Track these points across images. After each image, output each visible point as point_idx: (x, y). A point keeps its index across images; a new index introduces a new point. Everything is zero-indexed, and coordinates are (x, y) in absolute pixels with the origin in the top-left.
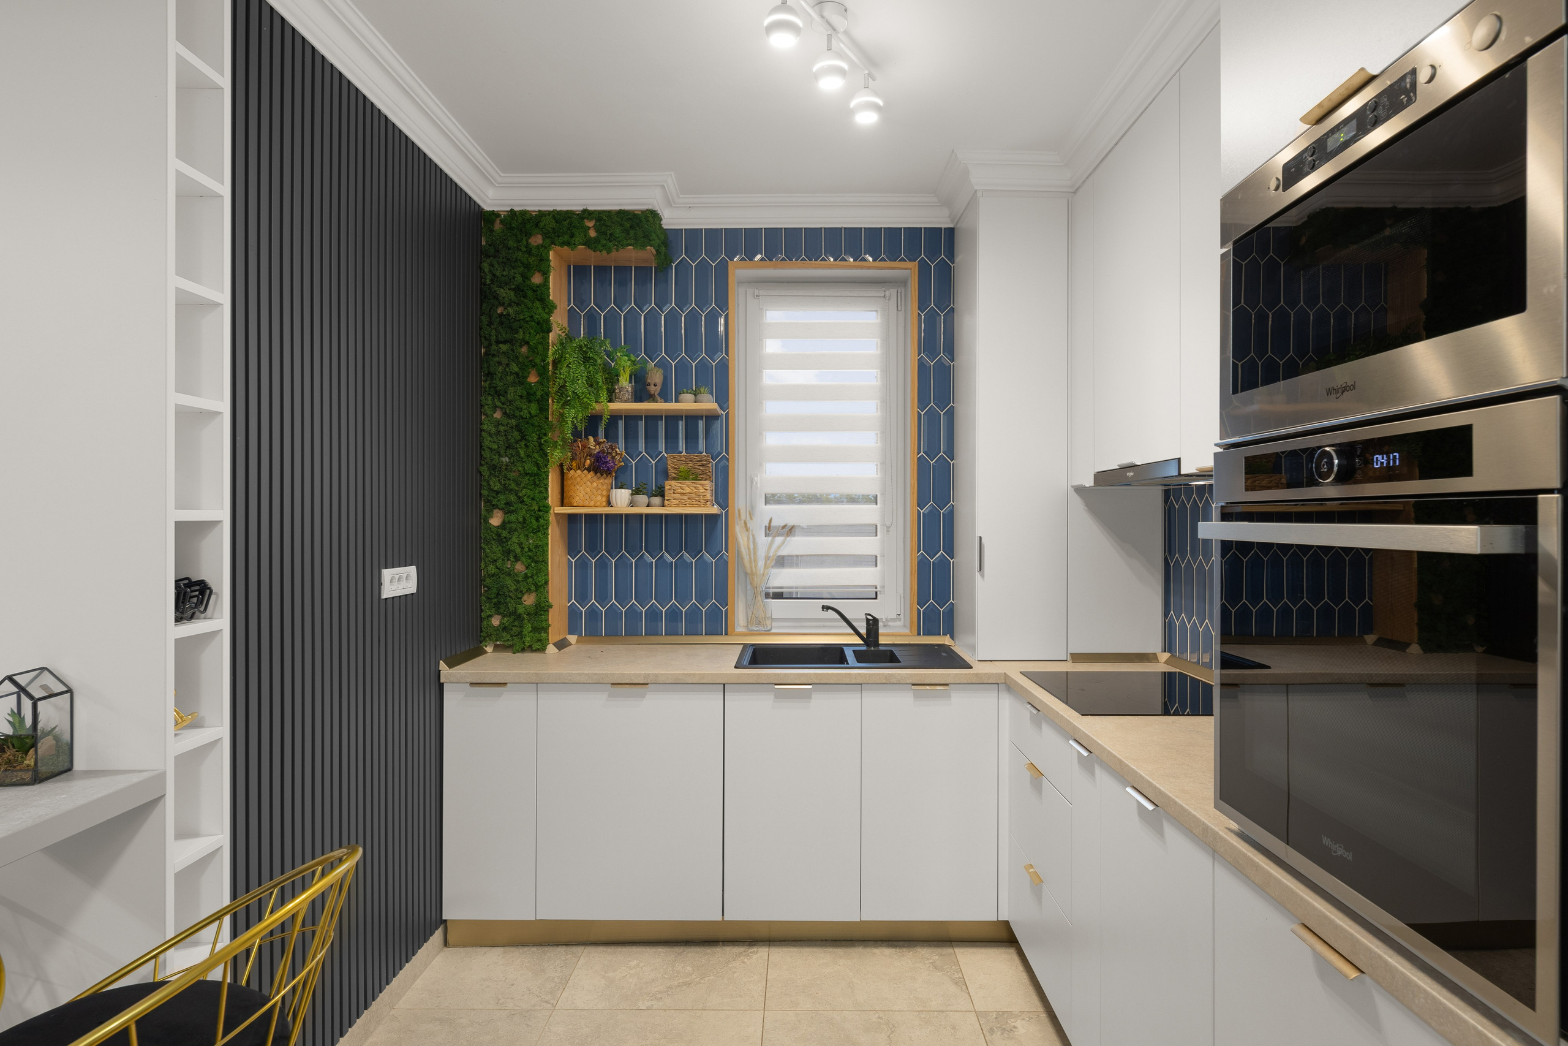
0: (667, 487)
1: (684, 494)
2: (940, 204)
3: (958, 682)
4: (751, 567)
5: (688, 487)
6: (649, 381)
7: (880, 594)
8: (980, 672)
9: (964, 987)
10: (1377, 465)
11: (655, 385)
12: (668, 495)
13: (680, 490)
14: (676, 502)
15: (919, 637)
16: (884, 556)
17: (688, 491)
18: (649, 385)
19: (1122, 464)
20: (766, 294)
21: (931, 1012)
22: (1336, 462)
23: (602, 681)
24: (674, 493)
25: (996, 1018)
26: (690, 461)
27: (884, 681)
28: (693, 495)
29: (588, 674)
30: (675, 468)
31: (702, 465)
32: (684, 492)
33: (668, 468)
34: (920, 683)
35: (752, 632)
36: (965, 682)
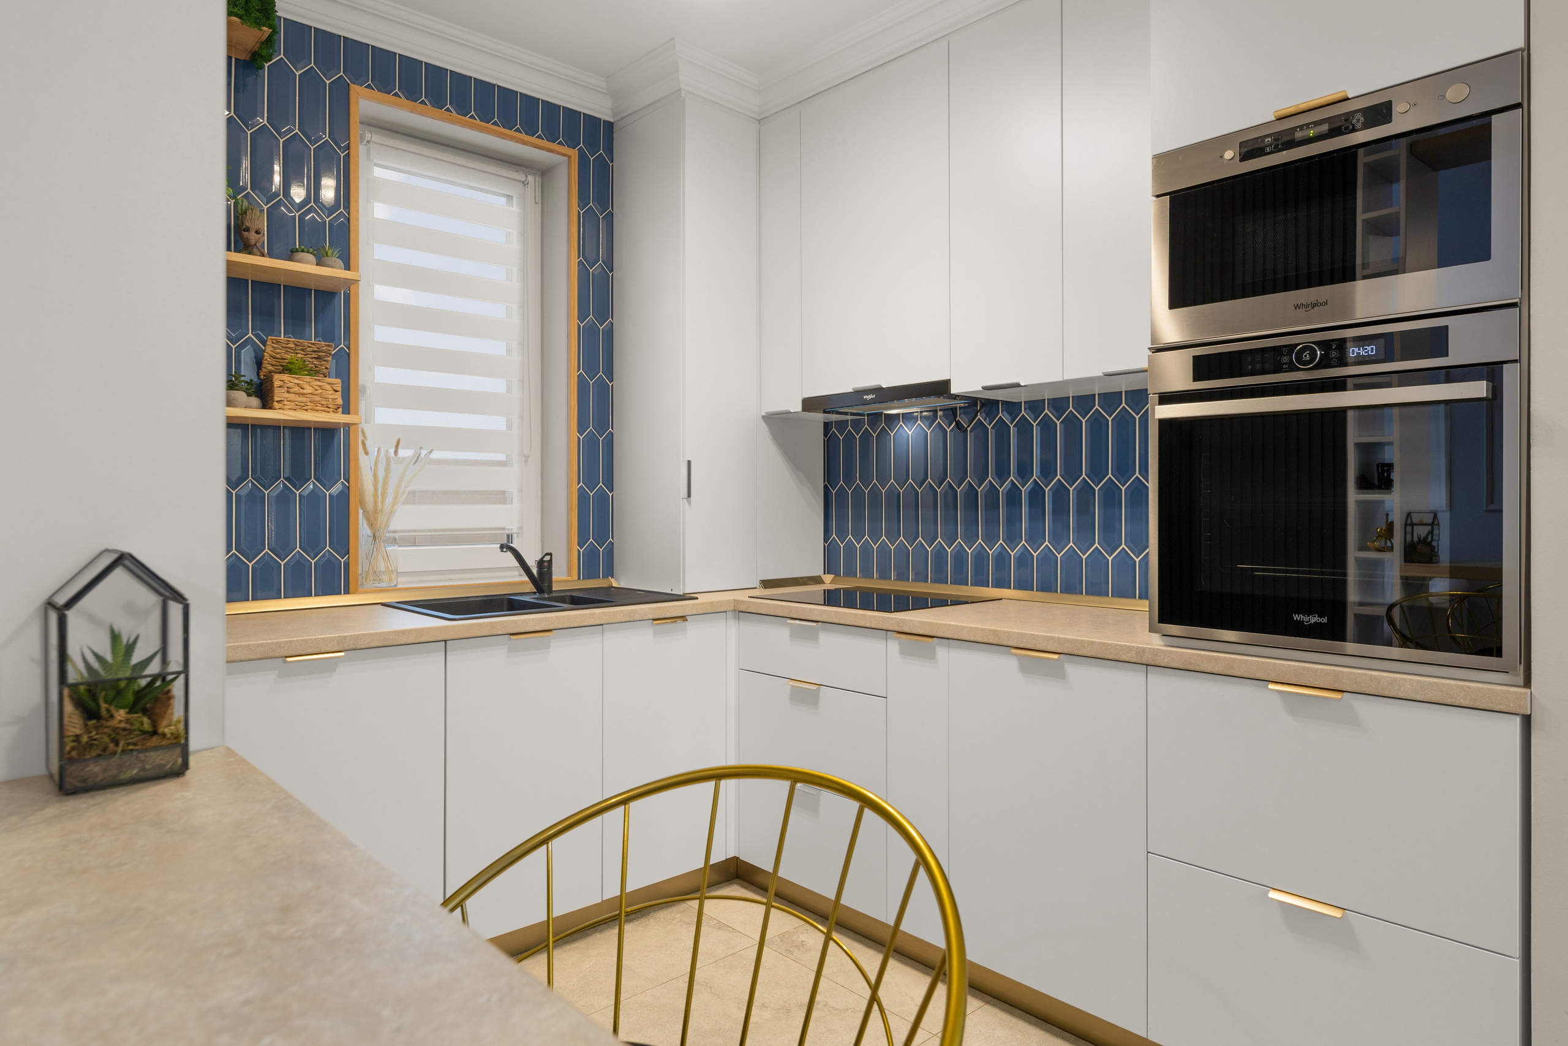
0: (277, 383)
1: (303, 394)
2: (605, 91)
3: (695, 613)
4: (376, 502)
5: (308, 384)
6: (247, 224)
7: (517, 536)
8: (714, 600)
9: (729, 929)
10: (1353, 354)
11: (257, 232)
12: (279, 394)
13: (296, 389)
14: (292, 405)
15: (579, 581)
16: (522, 491)
17: (310, 392)
18: (247, 230)
19: (857, 388)
20: (381, 142)
21: (725, 959)
22: (1319, 352)
23: (271, 655)
24: (288, 392)
25: (781, 941)
26: (302, 350)
27: (628, 619)
28: (317, 398)
29: (249, 645)
30: (274, 358)
31: (319, 358)
32: (305, 391)
33: (263, 356)
34: (661, 617)
35: (376, 589)
36: (701, 612)
